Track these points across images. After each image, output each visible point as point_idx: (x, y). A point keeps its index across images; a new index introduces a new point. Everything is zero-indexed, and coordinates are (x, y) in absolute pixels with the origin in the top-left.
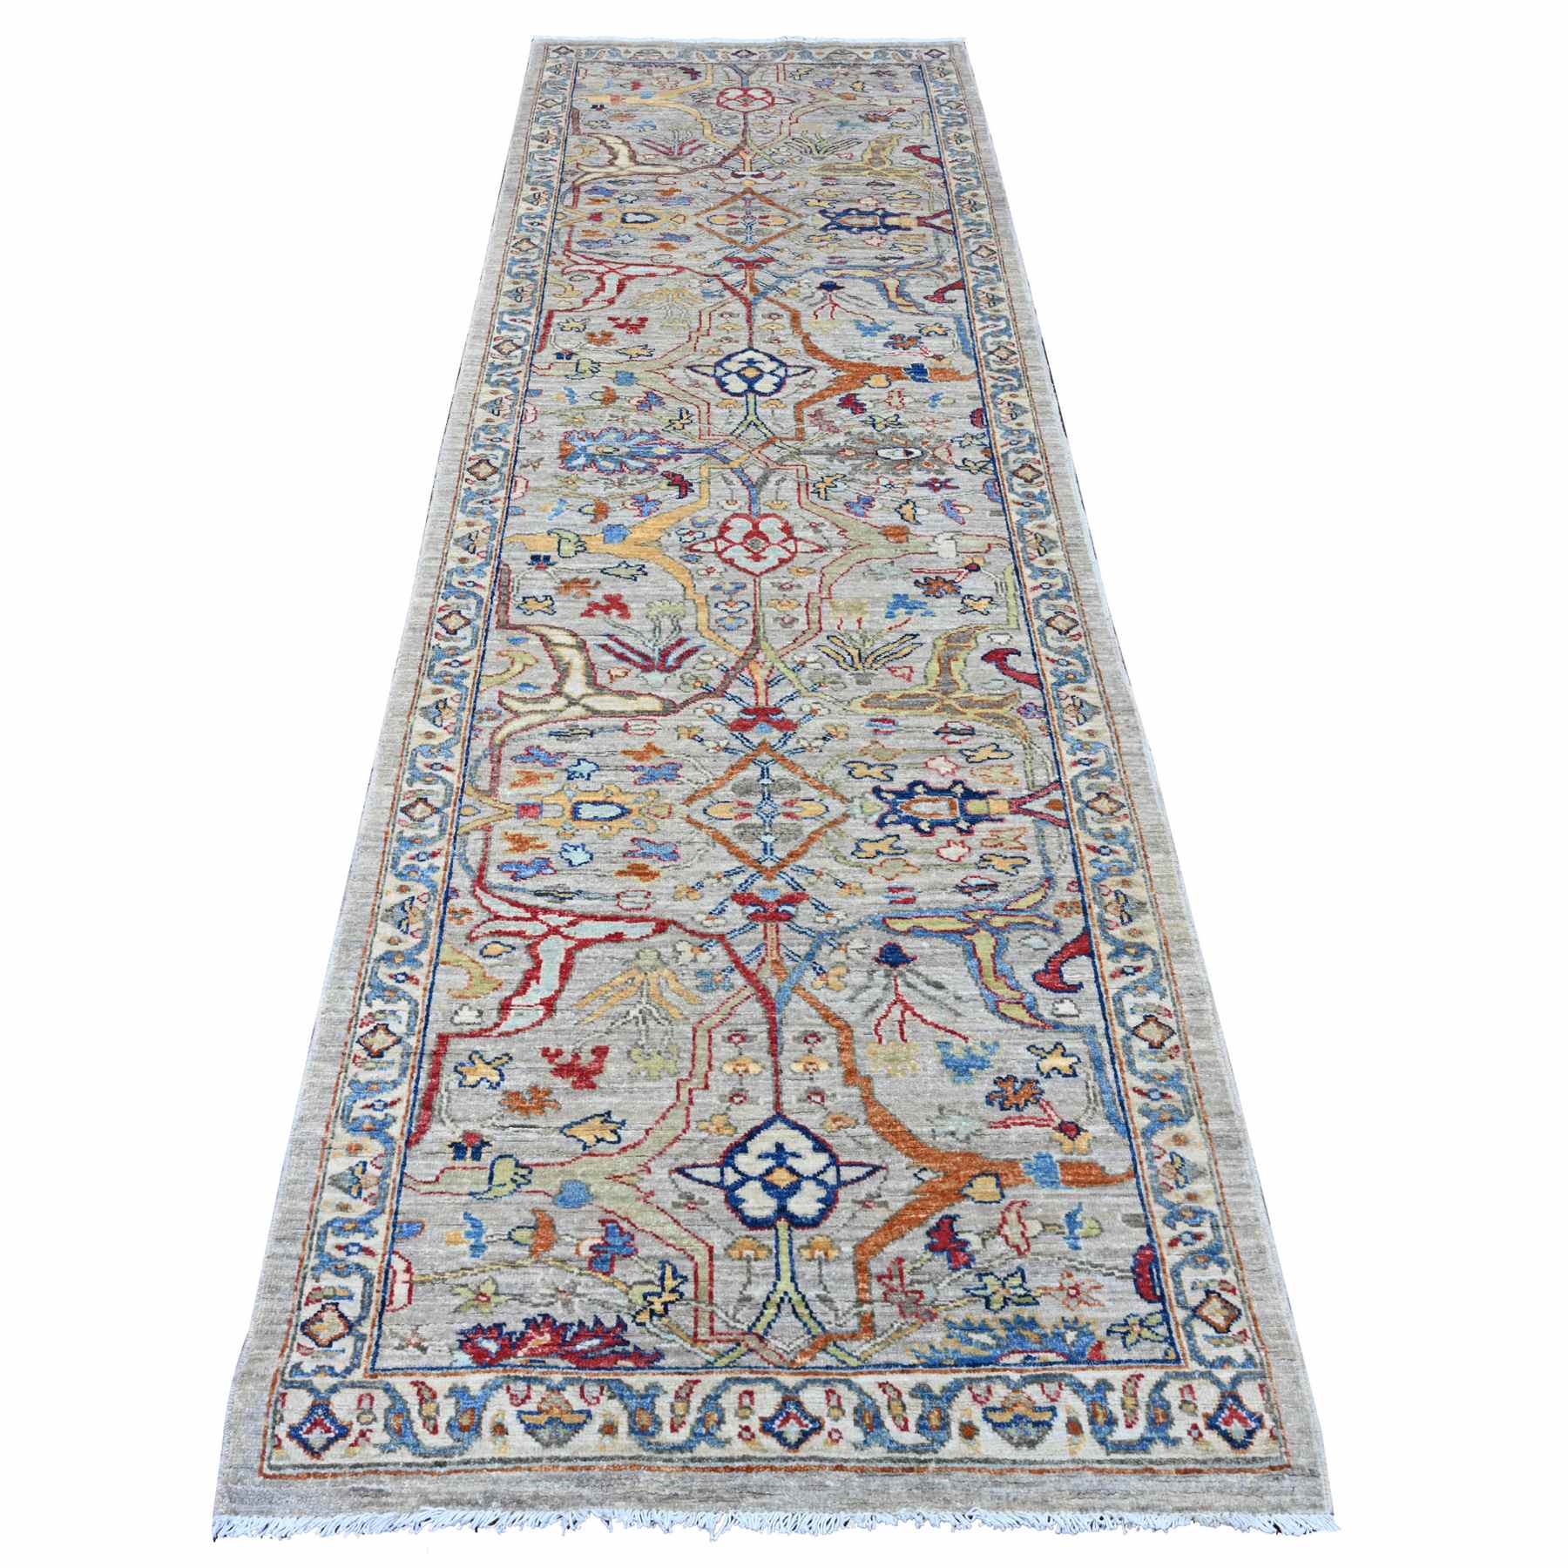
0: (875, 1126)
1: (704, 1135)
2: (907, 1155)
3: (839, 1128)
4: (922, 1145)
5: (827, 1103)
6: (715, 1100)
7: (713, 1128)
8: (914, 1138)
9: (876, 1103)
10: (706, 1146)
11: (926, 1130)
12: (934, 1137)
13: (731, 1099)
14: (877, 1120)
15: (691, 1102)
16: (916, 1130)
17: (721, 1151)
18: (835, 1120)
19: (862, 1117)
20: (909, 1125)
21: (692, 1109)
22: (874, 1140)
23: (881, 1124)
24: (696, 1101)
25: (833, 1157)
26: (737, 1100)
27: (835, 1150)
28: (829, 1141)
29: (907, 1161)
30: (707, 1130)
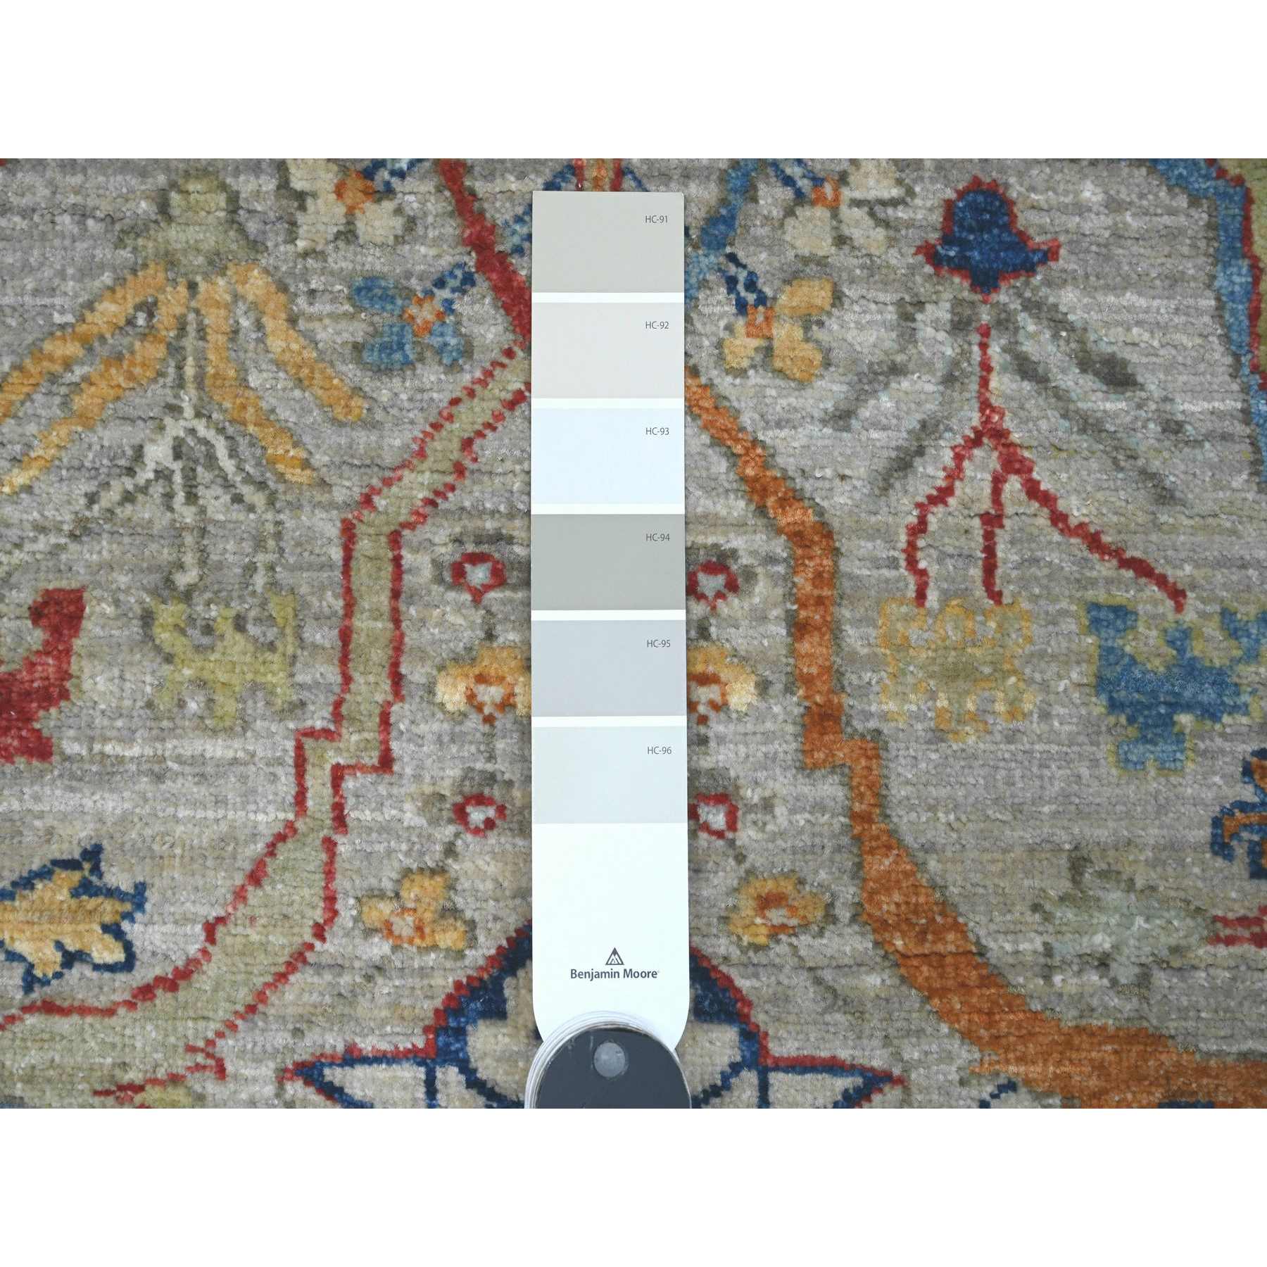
0: (880, 927)
1: (378, 948)
2: (968, 1036)
3: (775, 932)
4: (1015, 1002)
5: (747, 835)
6: (411, 816)
7: (404, 926)
8: (993, 977)
9: (892, 842)
10: (384, 987)
11: (1031, 945)
12: (1047, 973)
13: (460, 814)
14: (888, 905)
15: (340, 821)
16: (999, 948)
17: (427, 1008)
18: (766, 902)
19: (848, 892)
20: (980, 925)
21: (344, 847)
22: (873, 981)
23: (903, 923)
24: (352, 815)
25: (752, 1037)
26: (477, 816)
27: (759, 1017)
28: (744, 984)
29: (965, 1054)
30: (387, 929)
